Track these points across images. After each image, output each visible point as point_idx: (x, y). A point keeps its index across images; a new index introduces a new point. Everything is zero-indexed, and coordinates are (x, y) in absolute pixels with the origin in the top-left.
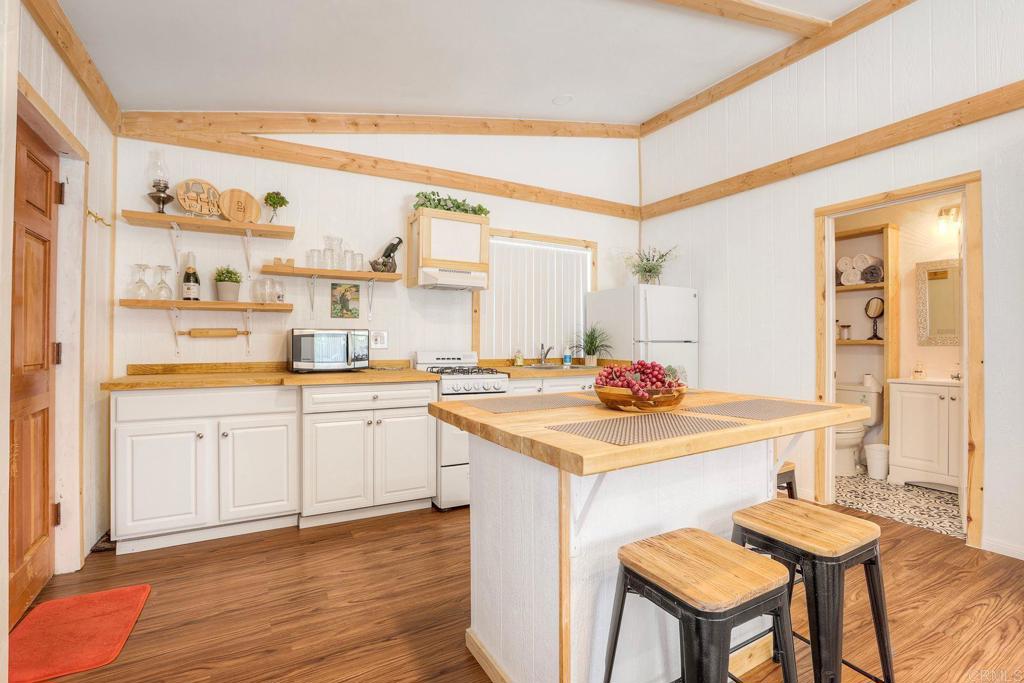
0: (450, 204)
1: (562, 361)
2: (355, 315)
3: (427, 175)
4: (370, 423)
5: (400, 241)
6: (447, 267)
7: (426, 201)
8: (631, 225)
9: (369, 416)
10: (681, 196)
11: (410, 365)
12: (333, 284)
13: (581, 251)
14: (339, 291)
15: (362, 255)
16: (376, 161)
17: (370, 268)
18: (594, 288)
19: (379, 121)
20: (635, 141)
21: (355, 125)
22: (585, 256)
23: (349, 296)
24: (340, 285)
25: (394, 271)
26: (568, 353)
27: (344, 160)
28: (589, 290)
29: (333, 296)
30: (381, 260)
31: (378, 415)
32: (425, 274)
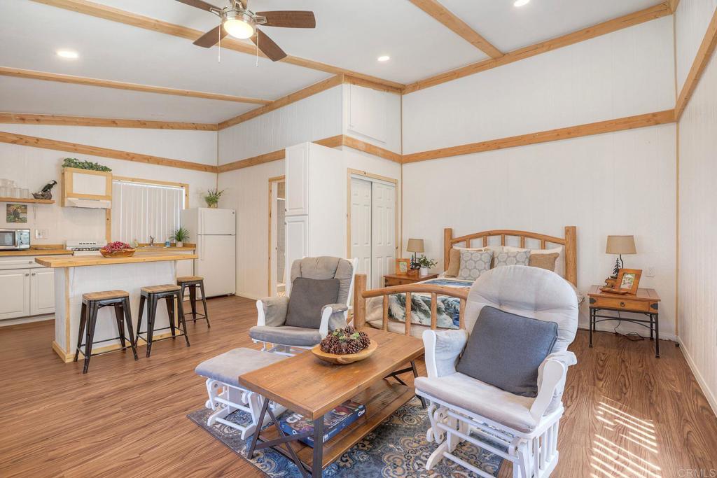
0: (86, 165)
1: (165, 244)
2: (24, 221)
3: (75, 148)
4: (27, 275)
5: (55, 183)
6: (82, 197)
7: (69, 163)
8: (213, 175)
9: (27, 271)
10: (231, 164)
11: (63, 247)
12: (8, 205)
13: (178, 189)
14: (12, 209)
15: (28, 190)
16: (38, 140)
17: (33, 197)
18: (187, 207)
19: (40, 118)
20: (216, 132)
21: (23, 119)
22: (181, 192)
23: (19, 211)
24: (13, 205)
25: (50, 199)
26: (168, 240)
27: (15, 138)
28: (184, 208)
29: (7, 211)
30: (40, 193)
31: (33, 271)
32: (70, 201)
